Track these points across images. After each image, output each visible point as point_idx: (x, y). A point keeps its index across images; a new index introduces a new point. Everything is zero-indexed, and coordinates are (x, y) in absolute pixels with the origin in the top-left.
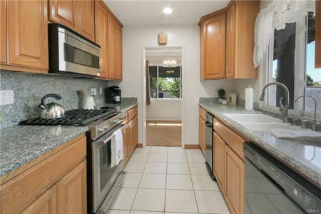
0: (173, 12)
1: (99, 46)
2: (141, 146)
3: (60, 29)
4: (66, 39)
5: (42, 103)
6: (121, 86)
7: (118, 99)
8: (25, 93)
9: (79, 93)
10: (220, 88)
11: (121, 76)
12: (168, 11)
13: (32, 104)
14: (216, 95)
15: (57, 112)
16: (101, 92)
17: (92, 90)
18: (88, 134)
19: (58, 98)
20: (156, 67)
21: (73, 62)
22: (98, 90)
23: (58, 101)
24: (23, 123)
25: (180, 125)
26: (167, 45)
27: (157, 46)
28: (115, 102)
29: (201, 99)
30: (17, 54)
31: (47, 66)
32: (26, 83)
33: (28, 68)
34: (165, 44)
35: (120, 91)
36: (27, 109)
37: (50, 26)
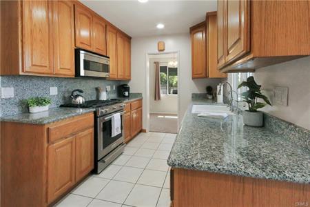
0: (165, 26)
1: (109, 58)
2: (145, 131)
3: (81, 52)
4: (85, 57)
5: (72, 95)
6: (130, 84)
7: (127, 94)
8: (63, 89)
9: (97, 89)
10: (208, 85)
11: (130, 76)
12: (160, 26)
13: (67, 95)
14: (205, 91)
15: (80, 100)
16: (114, 88)
17: (107, 87)
18: (95, 113)
19: (81, 92)
20: (166, 67)
21: (89, 70)
22: (112, 87)
23: (81, 94)
24: (61, 106)
25: (176, 117)
26: (165, 51)
27: (157, 52)
28: (125, 96)
29: (193, 94)
30: (59, 68)
31: (74, 73)
32: (64, 83)
33: (64, 75)
34: (163, 50)
35: (129, 88)
36: (64, 98)
37: (76, 50)
